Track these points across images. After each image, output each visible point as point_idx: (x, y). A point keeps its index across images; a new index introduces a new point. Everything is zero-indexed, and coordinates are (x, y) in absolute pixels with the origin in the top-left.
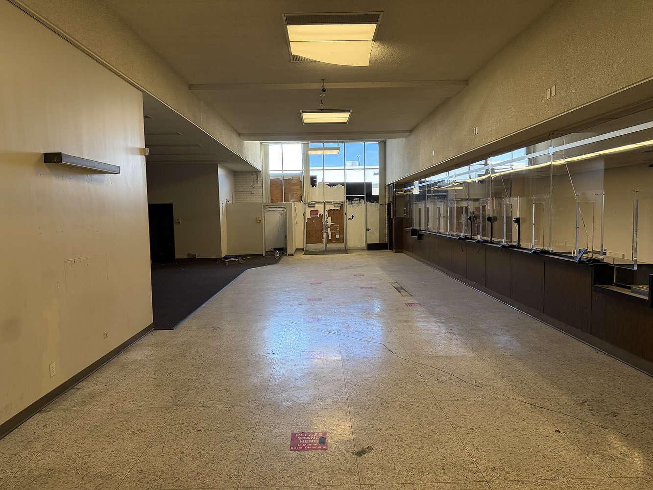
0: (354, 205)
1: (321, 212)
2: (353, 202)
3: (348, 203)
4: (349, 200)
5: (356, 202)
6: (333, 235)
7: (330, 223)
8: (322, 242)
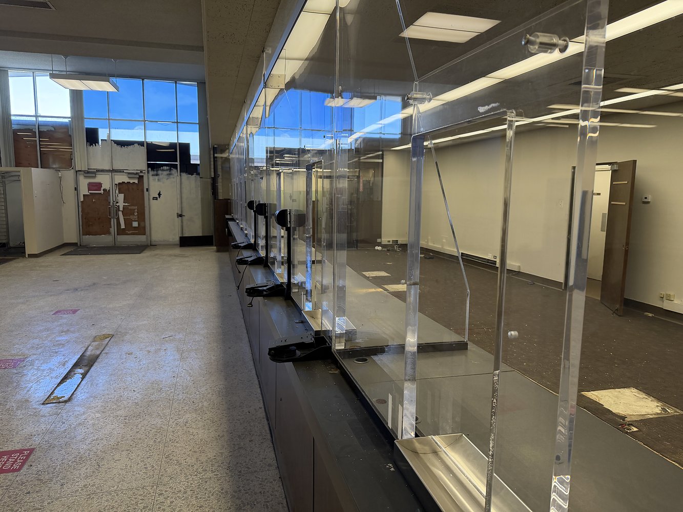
0: (161, 176)
1: (106, 185)
2: (160, 172)
3: (151, 173)
4: (153, 169)
5: (165, 173)
6: (128, 223)
7: (121, 204)
8: (108, 233)
